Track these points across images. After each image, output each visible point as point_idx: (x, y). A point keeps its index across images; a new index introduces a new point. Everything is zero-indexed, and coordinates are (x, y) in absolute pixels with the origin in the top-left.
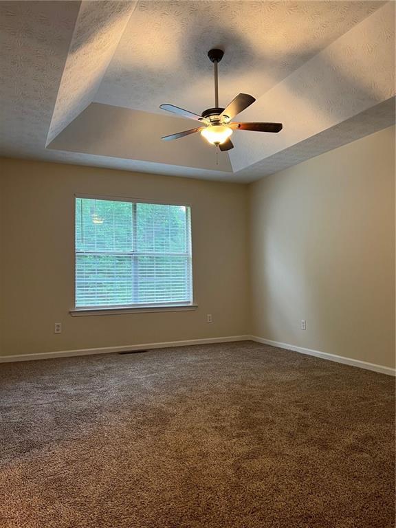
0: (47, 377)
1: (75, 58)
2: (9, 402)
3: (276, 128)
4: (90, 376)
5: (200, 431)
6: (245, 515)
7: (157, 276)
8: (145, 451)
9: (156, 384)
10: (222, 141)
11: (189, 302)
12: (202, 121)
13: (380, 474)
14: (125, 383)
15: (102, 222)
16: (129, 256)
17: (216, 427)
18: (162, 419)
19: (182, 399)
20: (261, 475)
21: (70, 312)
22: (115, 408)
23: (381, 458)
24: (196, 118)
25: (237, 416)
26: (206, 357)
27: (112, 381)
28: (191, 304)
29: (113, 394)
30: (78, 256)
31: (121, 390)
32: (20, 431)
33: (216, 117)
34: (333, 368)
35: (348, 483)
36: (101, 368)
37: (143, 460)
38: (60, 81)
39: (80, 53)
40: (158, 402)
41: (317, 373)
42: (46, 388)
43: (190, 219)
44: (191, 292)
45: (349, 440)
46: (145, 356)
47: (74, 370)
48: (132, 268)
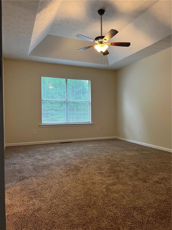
0: (30, 152)
1: (40, 15)
2: (15, 161)
3: (128, 44)
4: (48, 152)
5: (93, 174)
6: (109, 206)
7: (76, 111)
8: (70, 181)
9: (75, 155)
10: (104, 51)
11: (90, 122)
12: (95, 42)
13: (167, 192)
14: (62, 155)
15: (53, 87)
16: (64, 102)
17: (99, 173)
18: (77, 169)
19: (86, 162)
20: (117, 192)
21: (40, 126)
22: (58, 165)
23: (168, 186)
24: (92, 41)
25: (108, 169)
26: (97, 145)
27: (57, 154)
28: (90, 123)
29: (57, 159)
30: (43, 102)
31: (60, 157)
32: (20, 173)
33: (101, 40)
34: (151, 150)
35: (154, 196)
36: (53, 149)
37: (69, 185)
38: (34, 25)
39: (42, 12)
40: (76, 162)
41: (144, 152)
42: (30, 156)
43: (90, 86)
44: (91, 118)
45: (156, 179)
46: (71, 144)
47: (42, 149)
48: (65, 107)
